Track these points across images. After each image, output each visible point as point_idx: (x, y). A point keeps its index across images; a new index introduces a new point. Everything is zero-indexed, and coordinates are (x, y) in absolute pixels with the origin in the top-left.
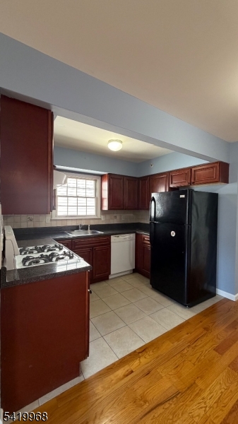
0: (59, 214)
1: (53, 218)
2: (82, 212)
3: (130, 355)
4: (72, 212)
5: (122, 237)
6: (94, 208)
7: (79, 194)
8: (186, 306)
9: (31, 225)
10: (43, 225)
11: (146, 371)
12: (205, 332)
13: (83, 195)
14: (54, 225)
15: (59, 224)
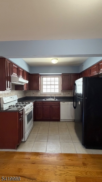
0: (43, 92)
1: (41, 93)
2: (53, 91)
3: (36, 153)
4: (49, 91)
5: (66, 103)
6: (58, 89)
7: (52, 84)
8: (85, 147)
9: (34, 95)
10: (37, 96)
11: (34, 162)
12: (82, 165)
13: (54, 84)
14: (41, 96)
15: (43, 96)
